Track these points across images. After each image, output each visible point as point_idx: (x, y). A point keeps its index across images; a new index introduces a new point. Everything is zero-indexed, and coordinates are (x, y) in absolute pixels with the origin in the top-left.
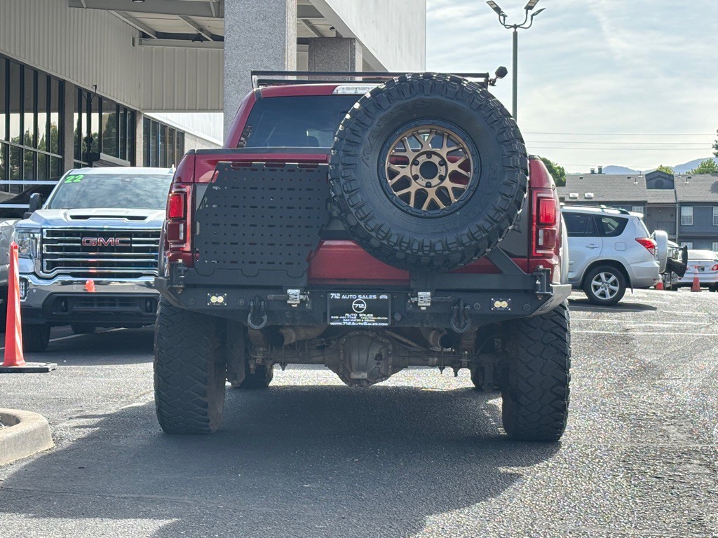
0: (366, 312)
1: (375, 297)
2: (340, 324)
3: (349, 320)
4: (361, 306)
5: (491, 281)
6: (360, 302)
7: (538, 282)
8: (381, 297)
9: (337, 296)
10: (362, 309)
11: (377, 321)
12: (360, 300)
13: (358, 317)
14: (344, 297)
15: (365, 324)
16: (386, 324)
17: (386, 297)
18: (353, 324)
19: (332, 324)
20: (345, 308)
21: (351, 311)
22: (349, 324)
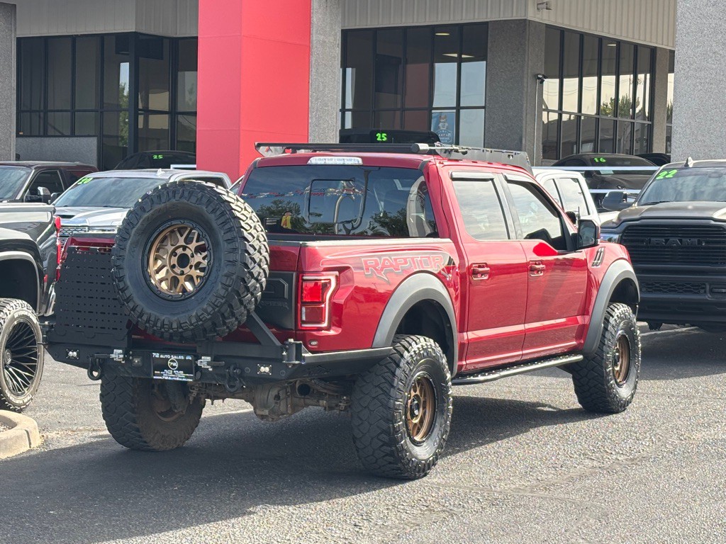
0: (179, 369)
1: (182, 358)
2: (161, 378)
3: (167, 375)
4: (174, 364)
5: (252, 351)
6: (173, 361)
7: (284, 353)
8: (187, 358)
9: (157, 355)
10: (175, 367)
11: (187, 377)
12: (173, 360)
13: (173, 374)
14: (162, 356)
15: (178, 379)
16: (191, 380)
17: (190, 358)
18: (170, 378)
19: (155, 377)
20: (163, 366)
21: (168, 369)
22: (166, 378)
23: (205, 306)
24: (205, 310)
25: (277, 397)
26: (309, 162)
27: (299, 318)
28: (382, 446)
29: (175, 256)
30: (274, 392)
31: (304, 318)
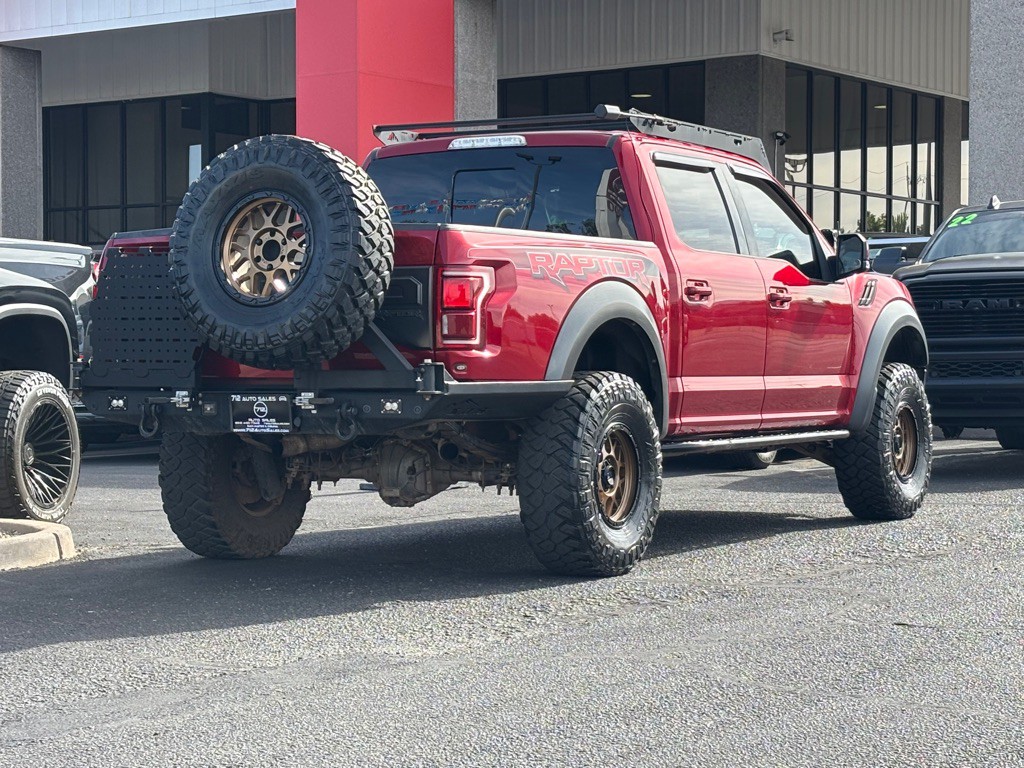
0: (268, 417)
1: (274, 399)
2: (243, 430)
3: (252, 426)
4: (262, 410)
5: (373, 379)
6: (260, 405)
7: (419, 379)
8: (281, 399)
9: (237, 398)
10: (264, 413)
11: (280, 427)
12: (261, 403)
13: (262, 423)
14: (244, 399)
15: (268, 430)
16: (287, 431)
17: (285, 399)
18: (256, 430)
19: (235, 430)
20: (247, 414)
21: (254, 417)
22: (252, 430)
23: (304, 311)
24: (304, 317)
25: (412, 470)
26: (451, 146)
27: (438, 330)
28: (563, 523)
29: (260, 244)
30: (407, 464)
31: (446, 332)
